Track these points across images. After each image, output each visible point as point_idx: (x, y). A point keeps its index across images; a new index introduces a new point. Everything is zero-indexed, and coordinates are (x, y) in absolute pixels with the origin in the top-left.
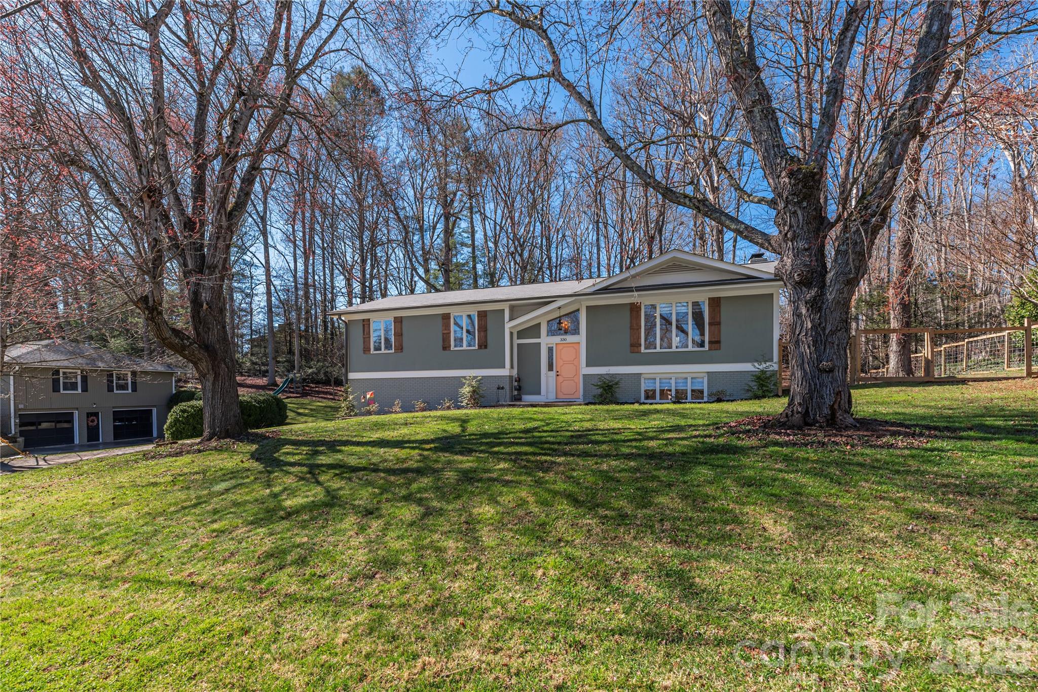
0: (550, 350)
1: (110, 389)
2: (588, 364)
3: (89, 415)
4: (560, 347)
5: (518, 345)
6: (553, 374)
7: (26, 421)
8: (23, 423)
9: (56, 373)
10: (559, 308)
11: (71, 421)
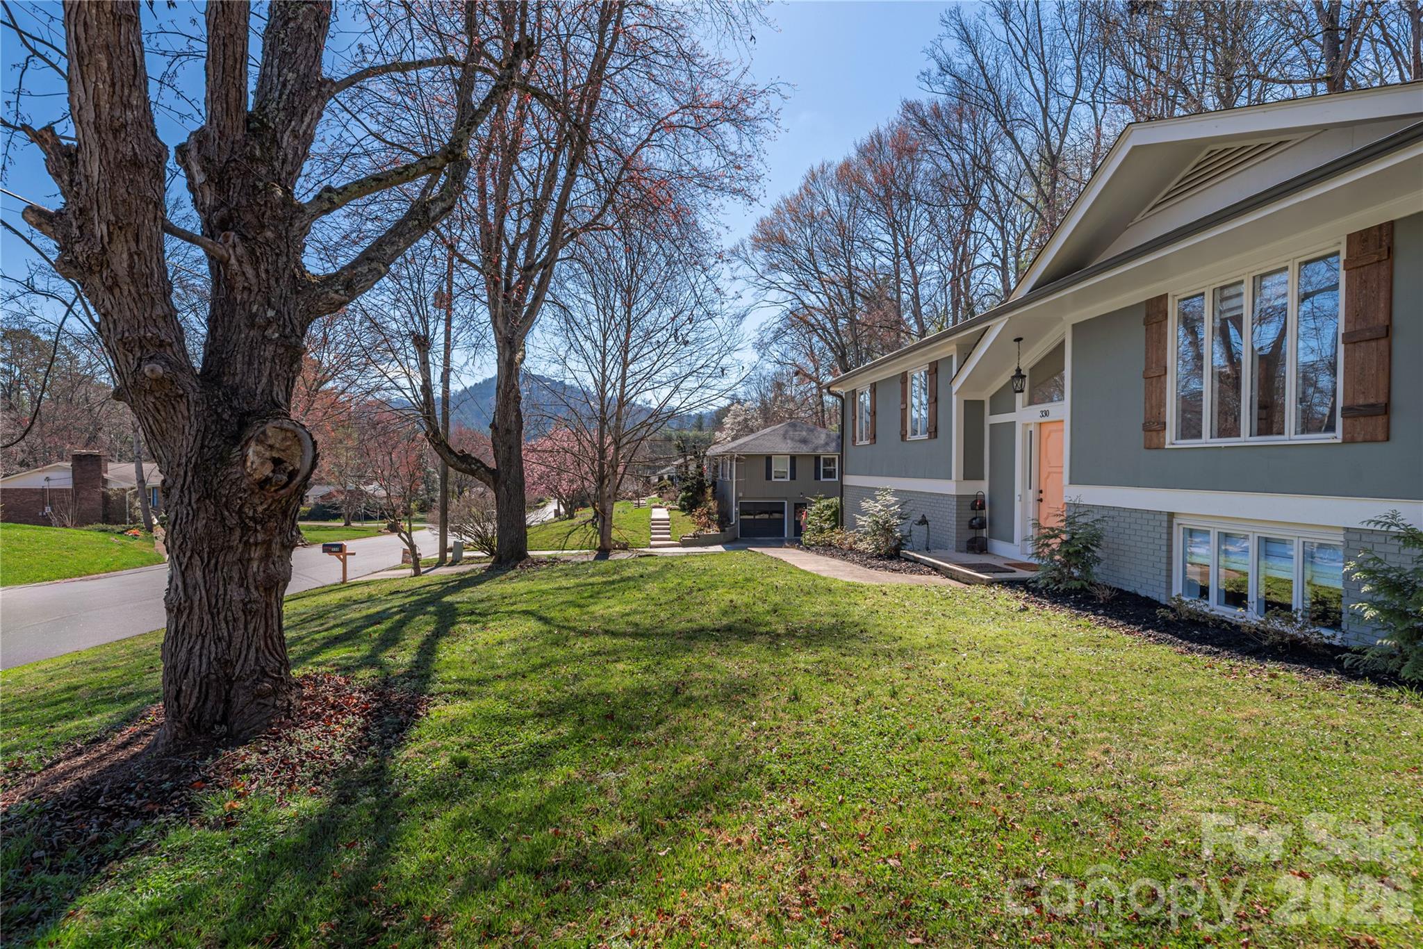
0: (1031, 438)
1: (817, 477)
2: (1076, 478)
5: (991, 427)
6: (1031, 495)
7: (745, 509)
8: (743, 512)
9: (769, 458)
10: (1018, 340)
11: (782, 512)
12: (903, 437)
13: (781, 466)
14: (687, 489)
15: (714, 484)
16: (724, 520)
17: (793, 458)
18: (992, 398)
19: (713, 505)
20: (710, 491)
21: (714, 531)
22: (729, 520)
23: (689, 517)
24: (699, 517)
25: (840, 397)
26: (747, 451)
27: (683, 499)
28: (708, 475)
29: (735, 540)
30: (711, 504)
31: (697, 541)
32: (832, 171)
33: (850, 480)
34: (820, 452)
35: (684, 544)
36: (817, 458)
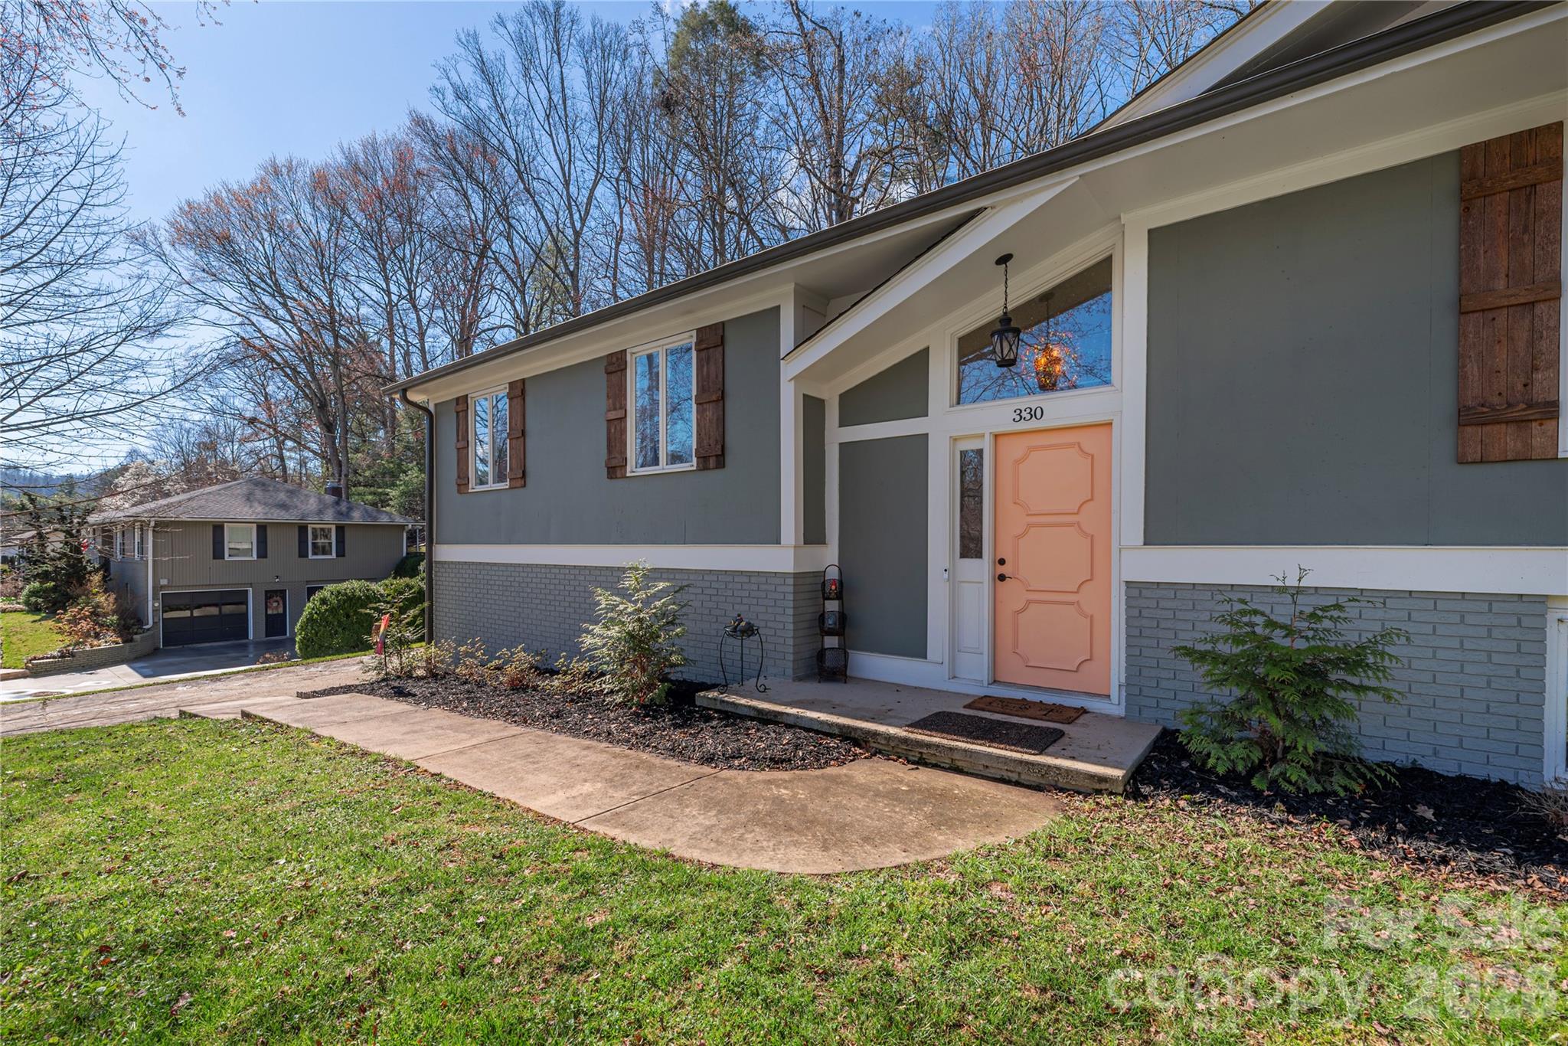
0: (970, 467)
1: (303, 554)
2: (1153, 536)
3: (270, 595)
4: (1013, 449)
5: (843, 446)
6: (979, 570)
7: (169, 603)
8: (167, 608)
9: (218, 529)
10: (1004, 260)
11: (246, 603)
12: (615, 469)
13: (241, 543)
14: (45, 576)
15: (105, 565)
16: (129, 623)
17: (262, 529)
18: (843, 397)
19: (105, 601)
20: (96, 578)
21: (109, 641)
22: (140, 621)
23: (50, 623)
24: (74, 621)
25: (426, 410)
26: (171, 516)
27: (34, 593)
28: (91, 555)
29: (155, 652)
30: (101, 599)
31: (68, 663)
32: (303, 176)
33: (446, 553)
34: (310, 520)
35: (36, 671)
36: (303, 529)
